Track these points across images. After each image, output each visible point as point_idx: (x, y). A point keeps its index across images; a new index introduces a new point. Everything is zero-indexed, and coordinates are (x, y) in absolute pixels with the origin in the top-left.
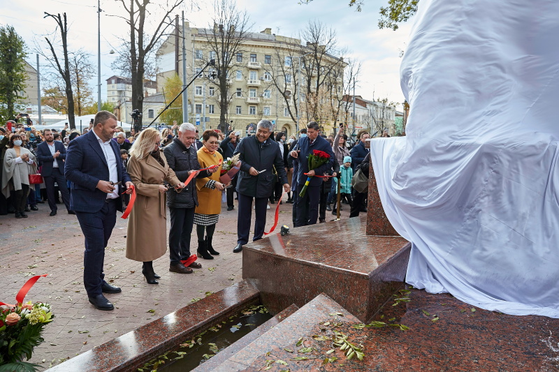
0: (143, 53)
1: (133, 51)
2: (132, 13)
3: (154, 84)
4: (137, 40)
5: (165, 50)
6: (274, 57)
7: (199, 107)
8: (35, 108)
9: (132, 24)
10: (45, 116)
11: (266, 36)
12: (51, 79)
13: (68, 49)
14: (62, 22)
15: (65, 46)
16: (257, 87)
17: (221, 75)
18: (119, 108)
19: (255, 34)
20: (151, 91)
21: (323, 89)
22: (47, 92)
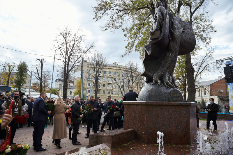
0: (68, 72)
1: (65, 71)
2: (66, 59)
3: (73, 82)
4: (66, 67)
5: (77, 70)
6: (117, 73)
7: (89, 91)
8: (28, 90)
9: (65, 62)
10: (31, 93)
11: (115, 65)
12: (35, 80)
13: (43, 70)
14: (42, 62)
15: (42, 69)
16: (111, 84)
17: (97, 78)
18: (59, 90)
19: (111, 65)
20: (71, 85)
21: (134, 85)
22: (33, 84)
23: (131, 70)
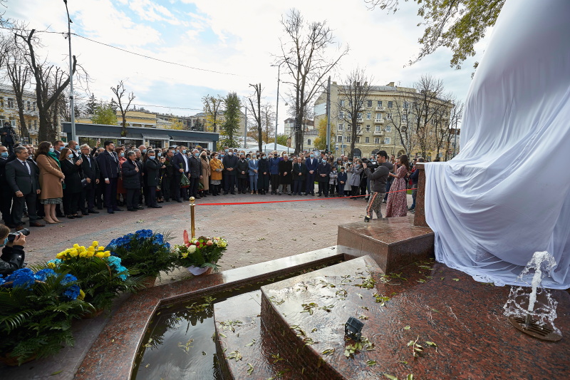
0: (304, 104)
1: (297, 104)
2: (298, 80)
3: (312, 123)
4: (300, 96)
5: (320, 101)
6: (394, 103)
7: (340, 138)
8: (243, 138)
9: (298, 88)
10: (248, 143)
11: (390, 88)
12: (252, 121)
13: (261, 104)
14: (258, 90)
15: (259, 102)
16: (381, 124)
17: (355, 115)
18: (290, 138)
19: (382, 87)
20: (311, 128)
21: (429, 125)
22: (251, 129)
23: (426, 96)
